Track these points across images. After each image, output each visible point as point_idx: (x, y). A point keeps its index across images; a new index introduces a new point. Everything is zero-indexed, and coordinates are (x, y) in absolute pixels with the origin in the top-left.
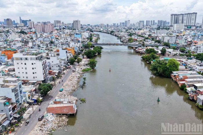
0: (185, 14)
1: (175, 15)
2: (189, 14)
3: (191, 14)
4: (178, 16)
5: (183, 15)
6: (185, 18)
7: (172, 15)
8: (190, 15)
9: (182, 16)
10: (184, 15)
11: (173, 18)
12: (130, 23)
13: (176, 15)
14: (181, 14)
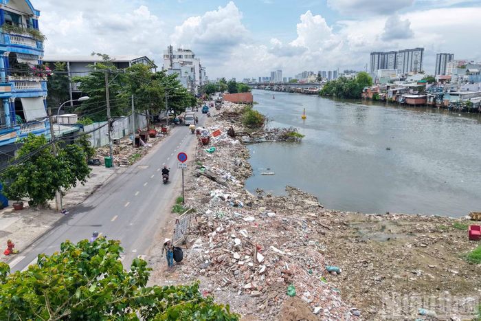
0: (400, 52)
1: (379, 53)
2: (408, 51)
3: (412, 50)
4: (386, 56)
5: (396, 53)
6: (400, 59)
7: (373, 54)
8: (410, 53)
9: (394, 55)
10: (398, 54)
11: (376, 61)
12: (283, 76)
13: (382, 54)
14: (393, 52)
